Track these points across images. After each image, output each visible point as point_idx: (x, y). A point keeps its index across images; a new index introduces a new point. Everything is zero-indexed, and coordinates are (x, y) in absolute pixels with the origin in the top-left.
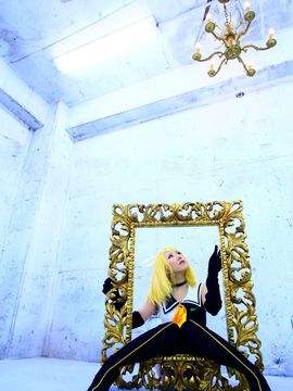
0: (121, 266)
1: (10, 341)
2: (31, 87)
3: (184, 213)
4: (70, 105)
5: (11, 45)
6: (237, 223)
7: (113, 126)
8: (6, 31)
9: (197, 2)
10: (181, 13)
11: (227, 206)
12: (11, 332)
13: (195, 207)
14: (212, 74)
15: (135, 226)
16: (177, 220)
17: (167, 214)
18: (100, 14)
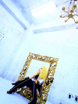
0: (26, 66)
1: (6, 75)
2: (27, 19)
3: (43, 58)
4: (35, 24)
5: (22, 9)
6: (55, 64)
7: (43, 31)
8: (22, 6)
9: (68, 1)
10: (63, 3)
11: (54, 59)
12: (7, 74)
13: (47, 57)
14: (66, 21)
15: (32, 58)
16: (41, 59)
17: (40, 57)
18: (42, 3)
